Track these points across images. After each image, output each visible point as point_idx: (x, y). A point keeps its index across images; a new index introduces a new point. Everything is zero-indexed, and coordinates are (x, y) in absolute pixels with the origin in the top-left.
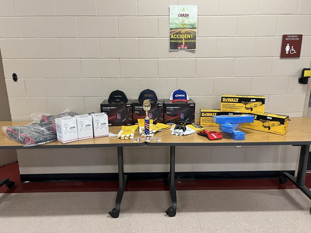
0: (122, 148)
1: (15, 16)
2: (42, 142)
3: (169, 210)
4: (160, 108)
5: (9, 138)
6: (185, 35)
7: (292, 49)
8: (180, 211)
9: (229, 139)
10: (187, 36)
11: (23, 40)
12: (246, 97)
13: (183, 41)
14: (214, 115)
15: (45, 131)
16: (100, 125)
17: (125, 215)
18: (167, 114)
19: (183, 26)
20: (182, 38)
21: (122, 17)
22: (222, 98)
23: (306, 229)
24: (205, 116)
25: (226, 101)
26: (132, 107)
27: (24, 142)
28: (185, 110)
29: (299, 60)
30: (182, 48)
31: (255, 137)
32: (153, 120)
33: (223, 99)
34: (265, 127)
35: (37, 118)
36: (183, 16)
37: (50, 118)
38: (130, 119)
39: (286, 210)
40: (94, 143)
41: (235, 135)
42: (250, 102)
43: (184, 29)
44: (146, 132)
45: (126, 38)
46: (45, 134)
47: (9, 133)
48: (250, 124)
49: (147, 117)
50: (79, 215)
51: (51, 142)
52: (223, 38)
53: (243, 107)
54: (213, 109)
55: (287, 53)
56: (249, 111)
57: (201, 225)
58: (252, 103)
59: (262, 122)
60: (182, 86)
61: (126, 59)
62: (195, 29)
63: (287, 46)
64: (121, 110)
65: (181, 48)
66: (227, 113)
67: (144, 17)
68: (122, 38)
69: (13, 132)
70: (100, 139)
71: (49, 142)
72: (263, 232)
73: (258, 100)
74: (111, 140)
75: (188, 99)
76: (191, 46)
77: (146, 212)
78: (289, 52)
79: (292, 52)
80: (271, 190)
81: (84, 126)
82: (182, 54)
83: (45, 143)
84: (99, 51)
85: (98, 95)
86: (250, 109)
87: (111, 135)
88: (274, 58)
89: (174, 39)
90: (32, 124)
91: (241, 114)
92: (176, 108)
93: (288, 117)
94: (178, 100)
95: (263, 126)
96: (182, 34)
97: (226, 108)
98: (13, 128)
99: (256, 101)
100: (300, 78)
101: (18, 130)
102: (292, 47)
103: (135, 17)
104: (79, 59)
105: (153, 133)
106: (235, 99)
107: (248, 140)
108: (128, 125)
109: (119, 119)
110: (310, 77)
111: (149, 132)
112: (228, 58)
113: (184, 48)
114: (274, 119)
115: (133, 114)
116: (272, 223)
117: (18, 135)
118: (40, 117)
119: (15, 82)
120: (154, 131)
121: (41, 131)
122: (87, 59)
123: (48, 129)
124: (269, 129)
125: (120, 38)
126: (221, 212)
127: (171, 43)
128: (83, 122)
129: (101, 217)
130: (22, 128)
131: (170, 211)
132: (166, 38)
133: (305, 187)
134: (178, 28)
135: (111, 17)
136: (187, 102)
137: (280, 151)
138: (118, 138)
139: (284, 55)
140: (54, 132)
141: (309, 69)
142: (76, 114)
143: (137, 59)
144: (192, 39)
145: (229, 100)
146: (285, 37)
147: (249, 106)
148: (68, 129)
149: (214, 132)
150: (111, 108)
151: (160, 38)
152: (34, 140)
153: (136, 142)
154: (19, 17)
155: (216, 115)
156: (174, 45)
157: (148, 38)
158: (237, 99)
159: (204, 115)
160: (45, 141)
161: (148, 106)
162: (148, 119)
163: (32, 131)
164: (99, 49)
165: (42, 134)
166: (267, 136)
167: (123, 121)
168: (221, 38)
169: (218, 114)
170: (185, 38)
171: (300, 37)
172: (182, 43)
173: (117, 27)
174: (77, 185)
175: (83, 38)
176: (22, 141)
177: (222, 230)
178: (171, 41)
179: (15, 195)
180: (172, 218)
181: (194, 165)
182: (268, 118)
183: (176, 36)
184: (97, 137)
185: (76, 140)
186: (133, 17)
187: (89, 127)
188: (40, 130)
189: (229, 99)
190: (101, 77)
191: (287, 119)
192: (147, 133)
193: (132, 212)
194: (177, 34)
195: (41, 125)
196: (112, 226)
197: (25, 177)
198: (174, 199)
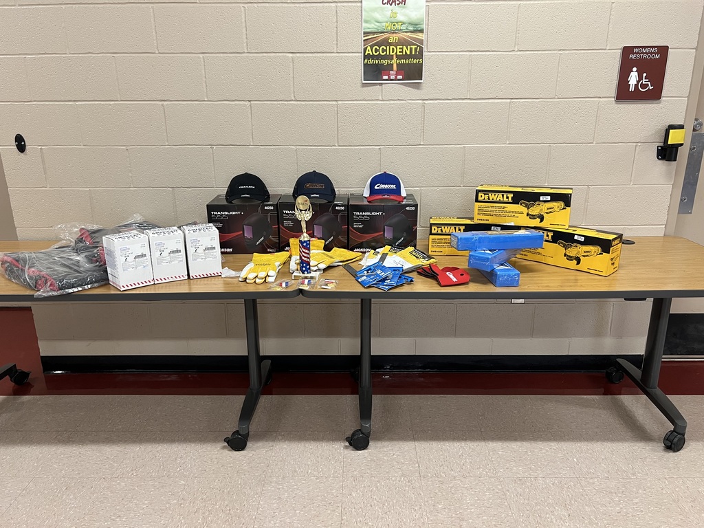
0: (254, 301)
1: (15, 5)
2: (75, 287)
3: (353, 435)
4: (340, 215)
5: (7, 277)
6: (398, 47)
7: (644, 80)
8: (379, 439)
9: (484, 283)
10: (402, 49)
11: (35, 59)
12: (529, 190)
13: (395, 62)
14: (460, 230)
15: (81, 264)
16: (201, 250)
17: (260, 444)
18: (354, 229)
19: (394, 25)
20: (391, 53)
21: (255, 5)
22: (478, 192)
23: (650, 481)
24: (440, 232)
25: (486, 199)
26: (278, 211)
27: (36, 287)
28: (395, 220)
29: (660, 105)
30: (392, 78)
31: (542, 280)
32: (324, 241)
33: (480, 194)
34: (570, 258)
35: (69, 234)
36: (394, 4)
37: (96, 235)
38: (274, 239)
39: (612, 440)
40: (190, 290)
41: (497, 274)
42: (538, 202)
43: (396, 33)
44: (303, 267)
45: (265, 54)
46: (82, 269)
47: (6, 265)
48: (538, 251)
49: (305, 235)
50: (162, 443)
51: (95, 288)
52: (484, 53)
53: (522, 213)
54: (458, 218)
55: (632, 89)
56: (536, 223)
57: (421, 468)
58: (542, 204)
59: (564, 247)
60: (392, 164)
61: (266, 102)
62: (420, 34)
63: (632, 73)
64: (253, 219)
65: (389, 77)
66: (487, 227)
67: (304, 5)
68: (255, 55)
69: (14, 265)
70: (202, 282)
71: (89, 286)
72: (553, 484)
73: (555, 197)
74: (226, 284)
75: (404, 194)
76: (412, 73)
77: (305, 440)
78: (636, 86)
79: (644, 86)
80: (585, 396)
81: (165, 253)
82: (392, 90)
83: (80, 289)
84: (204, 84)
85: (205, 185)
86: (539, 217)
87: (228, 273)
88: (601, 100)
89: (373, 57)
90: (59, 248)
91: (518, 228)
92: (376, 214)
93: (620, 236)
94: (380, 197)
95: (565, 255)
96: (390, 44)
97: (485, 215)
98: (15, 256)
99: (552, 200)
100: (660, 148)
101: (25, 261)
102: (645, 75)
103: (284, 5)
104: (161, 103)
105: (319, 270)
106: (505, 196)
107: (526, 287)
108: (270, 252)
109: (248, 239)
110: (682, 145)
111: (309, 268)
112: (496, 101)
113: (396, 77)
114: (589, 241)
115: (279, 228)
116: (575, 465)
117: (23, 270)
118: (75, 233)
119: (22, 154)
120: (322, 266)
121: (73, 262)
122: (177, 102)
123: (90, 259)
124: (578, 263)
125: (251, 55)
126: (468, 443)
127: (366, 65)
128: (164, 244)
129: (209, 449)
130: (34, 255)
131: (356, 437)
132: (355, 55)
133: (658, 392)
134: (382, 30)
135: (230, 5)
136: (400, 202)
137: (611, 313)
138: (240, 279)
139: (624, 94)
140: (101, 265)
141: (681, 127)
142: (154, 226)
143: (291, 102)
144: (415, 57)
145: (493, 197)
146: (627, 51)
147: (535, 210)
148: (131, 259)
149: (453, 270)
150: (231, 213)
151: (341, 54)
152: (57, 283)
153: (279, 289)
154: (25, 7)
155: (464, 231)
156: (374, 71)
157: (314, 55)
158: (510, 196)
159: (436, 231)
160: (80, 286)
161: (306, 210)
162: (306, 239)
163: (55, 263)
164: (204, 79)
165: (75, 270)
166: (573, 278)
167: (257, 243)
168: (480, 53)
169: (469, 228)
170: (398, 53)
171: (664, 51)
172: (390, 67)
173: (244, 30)
174: (164, 379)
175: (167, 55)
176: (33, 284)
177: (463, 480)
178: (366, 60)
179: (29, 400)
180: (360, 452)
181: (419, 340)
182: (576, 237)
183: (379, 50)
184: (195, 277)
185: (149, 284)
186: (278, 5)
187: (177, 254)
188: (71, 262)
189: (493, 195)
190: (209, 143)
191: (616, 242)
192: (304, 269)
193: (275, 439)
194: (379, 44)
195: (77, 250)
196: (231, 467)
197: (50, 363)
198: (365, 412)
